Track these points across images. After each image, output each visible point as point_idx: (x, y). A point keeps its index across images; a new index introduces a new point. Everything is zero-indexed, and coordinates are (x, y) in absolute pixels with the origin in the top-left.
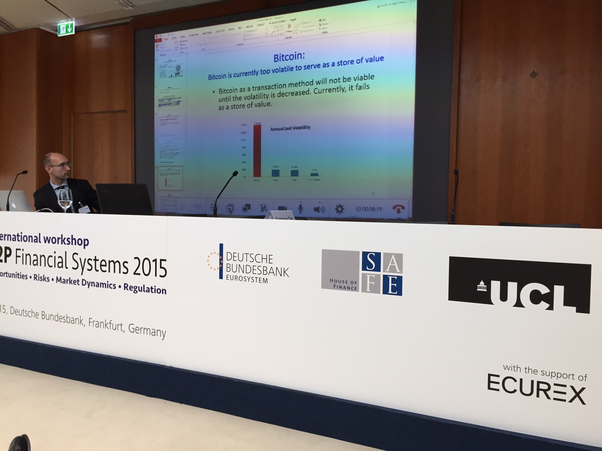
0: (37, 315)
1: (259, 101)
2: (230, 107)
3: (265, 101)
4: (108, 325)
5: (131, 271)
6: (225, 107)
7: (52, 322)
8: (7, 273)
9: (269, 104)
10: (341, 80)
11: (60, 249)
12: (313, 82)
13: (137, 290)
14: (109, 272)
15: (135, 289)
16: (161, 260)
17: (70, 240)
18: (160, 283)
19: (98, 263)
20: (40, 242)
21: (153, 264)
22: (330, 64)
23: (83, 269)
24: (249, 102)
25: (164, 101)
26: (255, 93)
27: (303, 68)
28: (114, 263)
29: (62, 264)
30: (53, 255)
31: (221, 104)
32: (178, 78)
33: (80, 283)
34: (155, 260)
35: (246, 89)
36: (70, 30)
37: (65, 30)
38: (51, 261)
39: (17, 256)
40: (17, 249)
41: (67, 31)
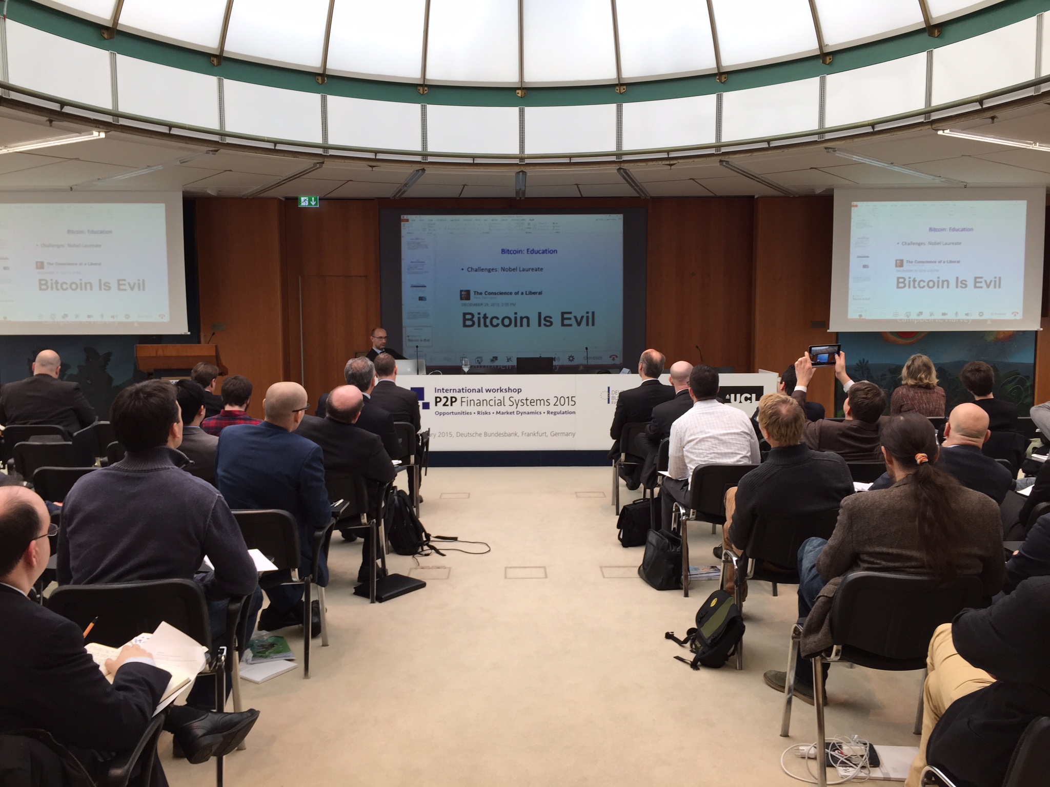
0: (480, 435)
4: (536, 434)
5: (552, 404)
7: (493, 437)
8: (453, 412)
11: (499, 395)
14: (537, 405)
15: (555, 413)
16: (572, 397)
17: (507, 390)
18: (571, 409)
19: (528, 402)
20: (482, 392)
21: (567, 400)
23: (517, 405)
28: (540, 401)
29: (501, 403)
30: (494, 399)
33: (515, 413)
34: (568, 397)
36: (313, 203)
37: (307, 202)
38: (492, 403)
39: (462, 402)
40: (462, 398)
41: (310, 204)
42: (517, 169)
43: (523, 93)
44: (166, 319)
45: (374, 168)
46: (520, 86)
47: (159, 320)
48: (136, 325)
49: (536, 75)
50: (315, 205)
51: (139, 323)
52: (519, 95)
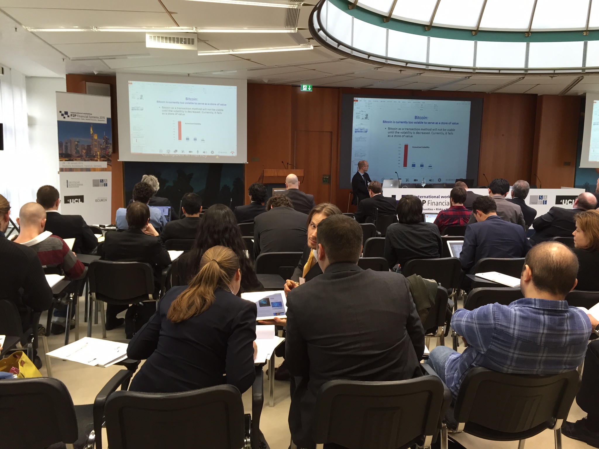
1: (408, 135)
2: (393, 136)
3: (410, 135)
6: (391, 136)
9: (412, 136)
10: (443, 130)
12: (431, 129)
20: (439, 198)
22: (438, 123)
24: (403, 135)
25: (358, 130)
26: (406, 131)
27: (427, 123)
30: (445, 202)
31: (389, 134)
32: (366, 120)
35: (402, 129)
36: (309, 89)
37: (306, 88)
38: (444, 204)
39: (428, 203)
40: (428, 201)
41: (307, 89)
42: (472, 75)
44: (235, 154)
46: (476, 30)
47: (231, 155)
48: (217, 157)
50: (310, 90)
51: (219, 156)
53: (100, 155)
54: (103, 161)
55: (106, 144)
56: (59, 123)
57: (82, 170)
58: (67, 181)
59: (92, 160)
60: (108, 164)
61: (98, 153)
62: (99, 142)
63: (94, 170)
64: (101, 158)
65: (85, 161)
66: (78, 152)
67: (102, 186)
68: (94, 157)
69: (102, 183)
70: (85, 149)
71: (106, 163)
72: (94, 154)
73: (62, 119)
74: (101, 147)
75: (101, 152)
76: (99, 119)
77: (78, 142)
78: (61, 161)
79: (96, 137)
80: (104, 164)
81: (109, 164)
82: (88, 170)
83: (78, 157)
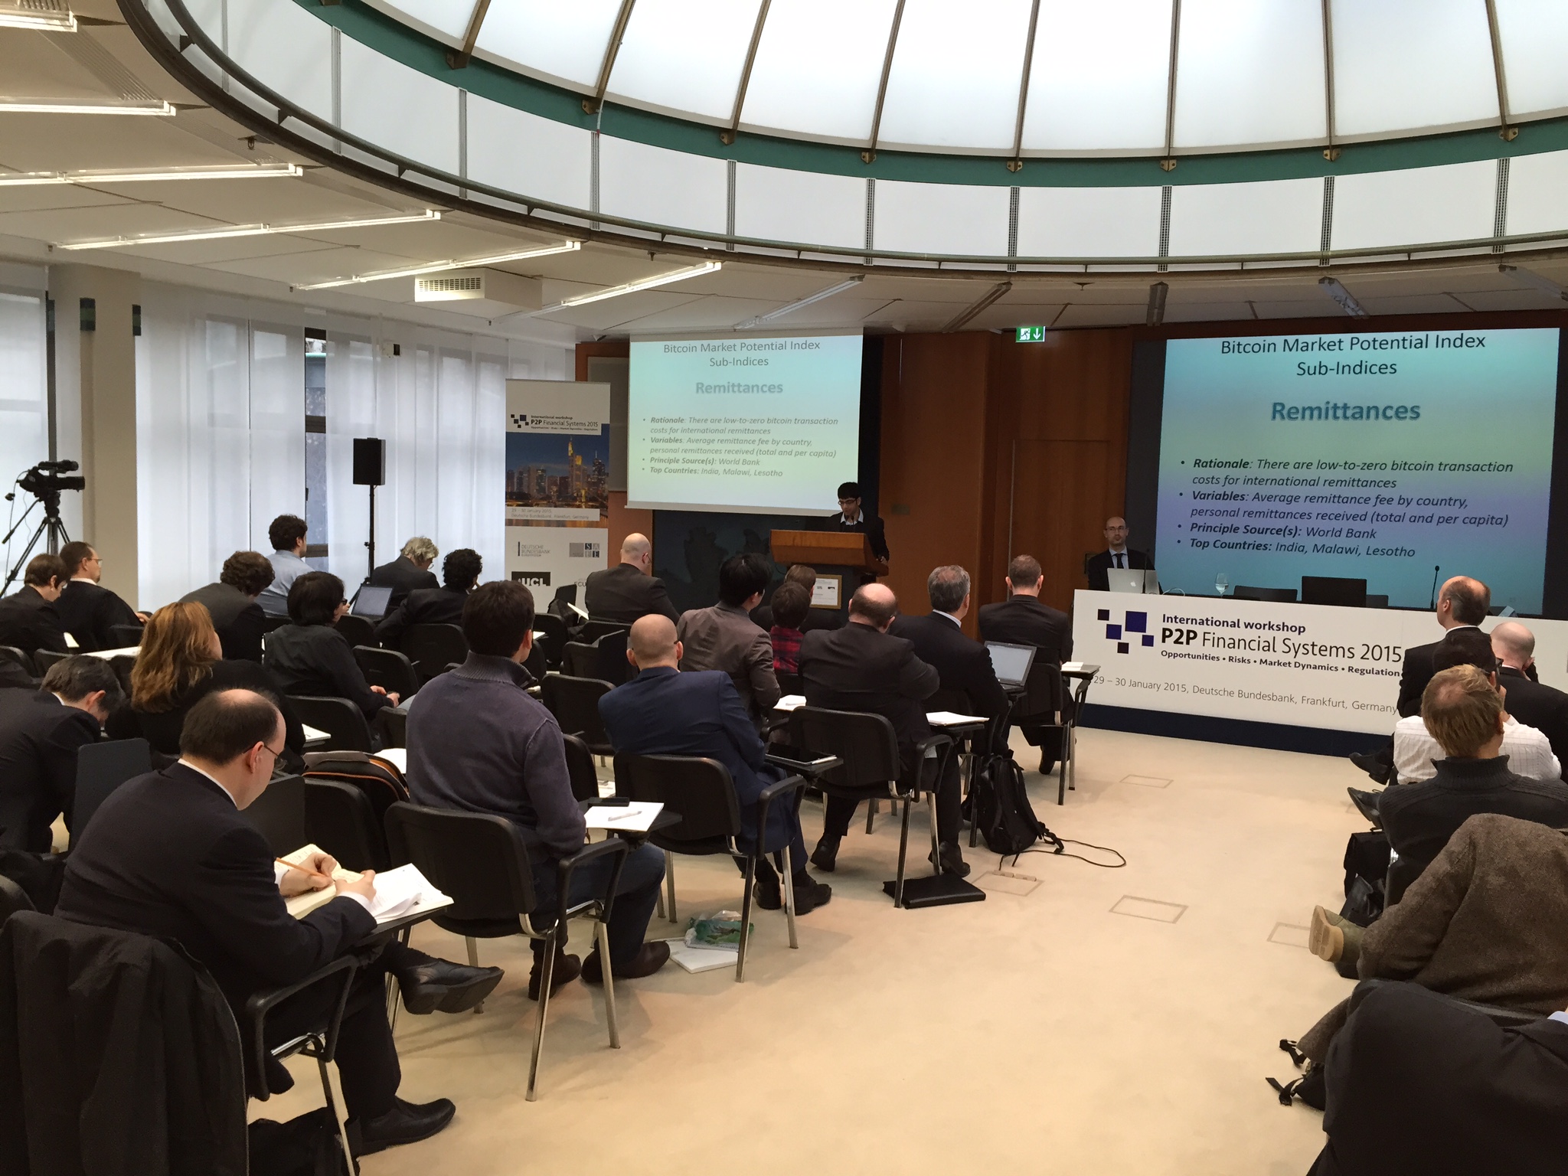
0: (1231, 694)
4: (1327, 703)
5: (1358, 655)
7: (1252, 700)
8: (1189, 655)
11: (1267, 635)
13: (1365, 672)
14: (1330, 655)
15: (1362, 672)
16: (1395, 648)
17: (1281, 627)
19: (1316, 649)
20: (1238, 627)
21: (1385, 652)
23: (1296, 653)
28: (1337, 649)
29: (1269, 647)
30: (1257, 639)
33: (1292, 665)
34: (1388, 647)
36: (1037, 336)
37: (1028, 335)
38: (1254, 645)
39: (1204, 639)
40: (1205, 633)
41: (1032, 337)
42: (1318, 276)
43: (1334, 154)
45: (1085, 287)
46: (1328, 144)
49: (1354, 124)
50: (1039, 339)
52: (1328, 158)
53: (586, 497)
54: (592, 507)
55: (599, 474)
56: (510, 437)
57: (548, 523)
58: (519, 543)
59: (569, 506)
60: (601, 514)
61: (583, 492)
62: (584, 470)
63: (574, 524)
64: (586, 502)
65: (556, 507)
66: (541, 490)
67: (590, 556)
68: (575, 499)
69: (588, 550)
70: (556, 485)
71: (598, 511)
72: (575, 495)
73: (515, 429)
74: (589, 480)
75: (589, 489)
76: (587, 427)
77: (543, 471)
78: (508, 505)
79: (579, 461)
80: (594, 514)
81: (604, 513)
82: (561, 524)
83: (542, 499)
